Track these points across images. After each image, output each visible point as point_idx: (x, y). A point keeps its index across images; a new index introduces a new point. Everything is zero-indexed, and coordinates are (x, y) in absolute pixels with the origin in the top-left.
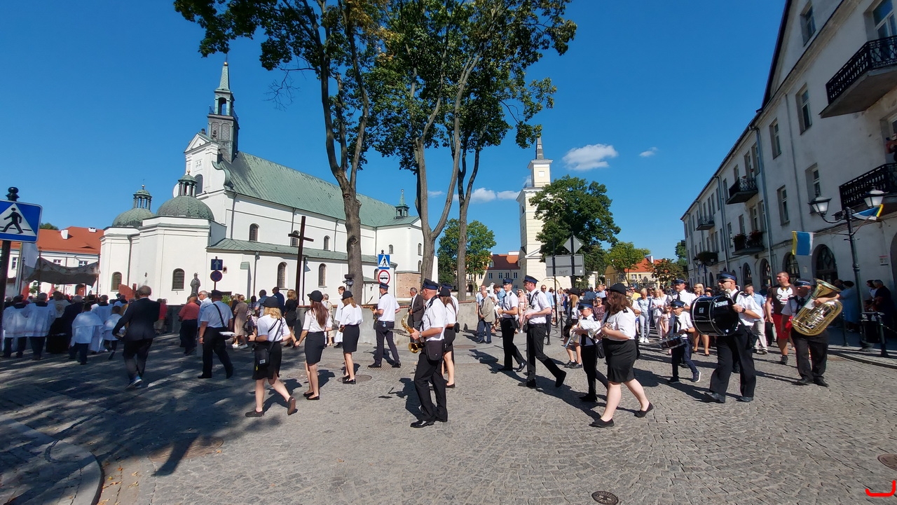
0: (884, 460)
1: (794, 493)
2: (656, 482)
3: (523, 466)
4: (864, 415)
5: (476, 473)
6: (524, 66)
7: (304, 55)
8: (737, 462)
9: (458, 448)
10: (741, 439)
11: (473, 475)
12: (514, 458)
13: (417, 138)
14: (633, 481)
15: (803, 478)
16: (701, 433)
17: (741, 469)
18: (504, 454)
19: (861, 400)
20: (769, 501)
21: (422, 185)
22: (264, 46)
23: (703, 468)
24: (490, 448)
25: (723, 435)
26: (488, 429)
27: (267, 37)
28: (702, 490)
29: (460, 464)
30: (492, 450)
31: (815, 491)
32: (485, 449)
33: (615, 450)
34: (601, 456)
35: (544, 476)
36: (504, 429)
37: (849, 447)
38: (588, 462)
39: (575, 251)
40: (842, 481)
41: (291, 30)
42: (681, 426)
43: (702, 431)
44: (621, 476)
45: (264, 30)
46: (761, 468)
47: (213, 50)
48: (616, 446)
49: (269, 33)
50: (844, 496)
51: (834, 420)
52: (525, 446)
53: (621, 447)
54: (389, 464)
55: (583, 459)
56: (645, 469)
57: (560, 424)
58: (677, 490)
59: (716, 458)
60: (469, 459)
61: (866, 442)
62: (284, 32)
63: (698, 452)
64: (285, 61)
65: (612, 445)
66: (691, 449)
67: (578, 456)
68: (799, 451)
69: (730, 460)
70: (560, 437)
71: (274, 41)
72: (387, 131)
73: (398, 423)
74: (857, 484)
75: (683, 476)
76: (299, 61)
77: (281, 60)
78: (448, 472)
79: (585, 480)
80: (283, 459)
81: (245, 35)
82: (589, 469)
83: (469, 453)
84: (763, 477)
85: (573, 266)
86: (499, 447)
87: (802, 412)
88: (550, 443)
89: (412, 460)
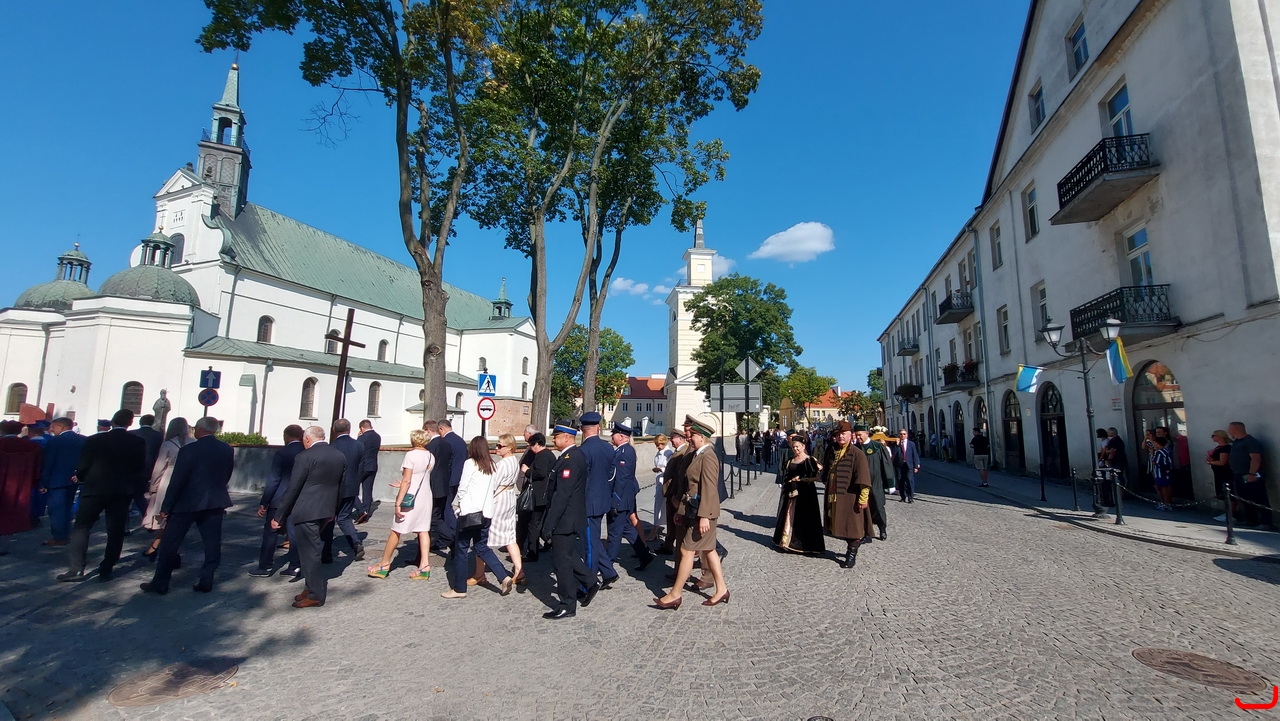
0: (1139, 656)
1: (1049, 705)
2: (885, 699)
3: (708, 686)
4: (1110, 600)
5: (644, 700)
6: (689, 120)
7: (371, 68)
8: (979, 667)
9: (613, 663)
10: (978, 636)
11: (640, 703)
12: (694, 674)
13: (534, 207)
14: (856, 700)
15: (1057, 684)
16: (928, 629)
17: (984, 677)
18: (679, 669)
19: (1103, 581)
20: (1024, 717)
21: (539, 275)
22: (307, 47)
23: (940, 678)
24: (658, 662)
25: (956, 631)
26: (651, 634)
27: (314, 36)
28: (943, 708)
29: (619, 686)
30: (661, 664)
31: (1071, 700)
32: (650, 663)
33: (826, 657)
34: (808, 666)
35: (739, 699)
36: (673, 632)
37: (1100, 641)
38: (793, 676)
39: (750, 379)
40: (1100, 685)
41: (353, 31)
42: (903, 620)
43: (929, 626)
44: (840, 694)
45: (310, 25)
46: (1007, 674)
47: (223, 45)
48: (826, 651)
49: (317, 29)
50: (1105, 705)
51: (1079, 607)
52: (705, 656)
53: (832, 652)
54: (513, 693)
55: (786, 672)
56: (868, 681)
57: (749, 623)
58: (912, 710)
59: (952, 663)
60: (629, 679)
61: (1117, 634)
62: (342, 32)
63: (930, 656)
64: (340, 75)
65: (820, 651)
66: (920, 652)
67: (779, 667)
68: (1046, 650)
69: (968, 664)
70: (751, 640)
71: (325, 44)
72: (491, 192)
73: (519, 628)
74: (1116, 689)
75: (916, 689)
76: (362, 77)
77: (334, 73)
78: (603, 701)
79: (793, 702)
80: (344, 692)
81: (278, 28)
82: (797, 686)
83: (629, 670)
84: (1011, 686)
85: (747, 399)
86: (670, 660)
87: (1042, 597)
88: (739, 651)
89: (548, 685)
